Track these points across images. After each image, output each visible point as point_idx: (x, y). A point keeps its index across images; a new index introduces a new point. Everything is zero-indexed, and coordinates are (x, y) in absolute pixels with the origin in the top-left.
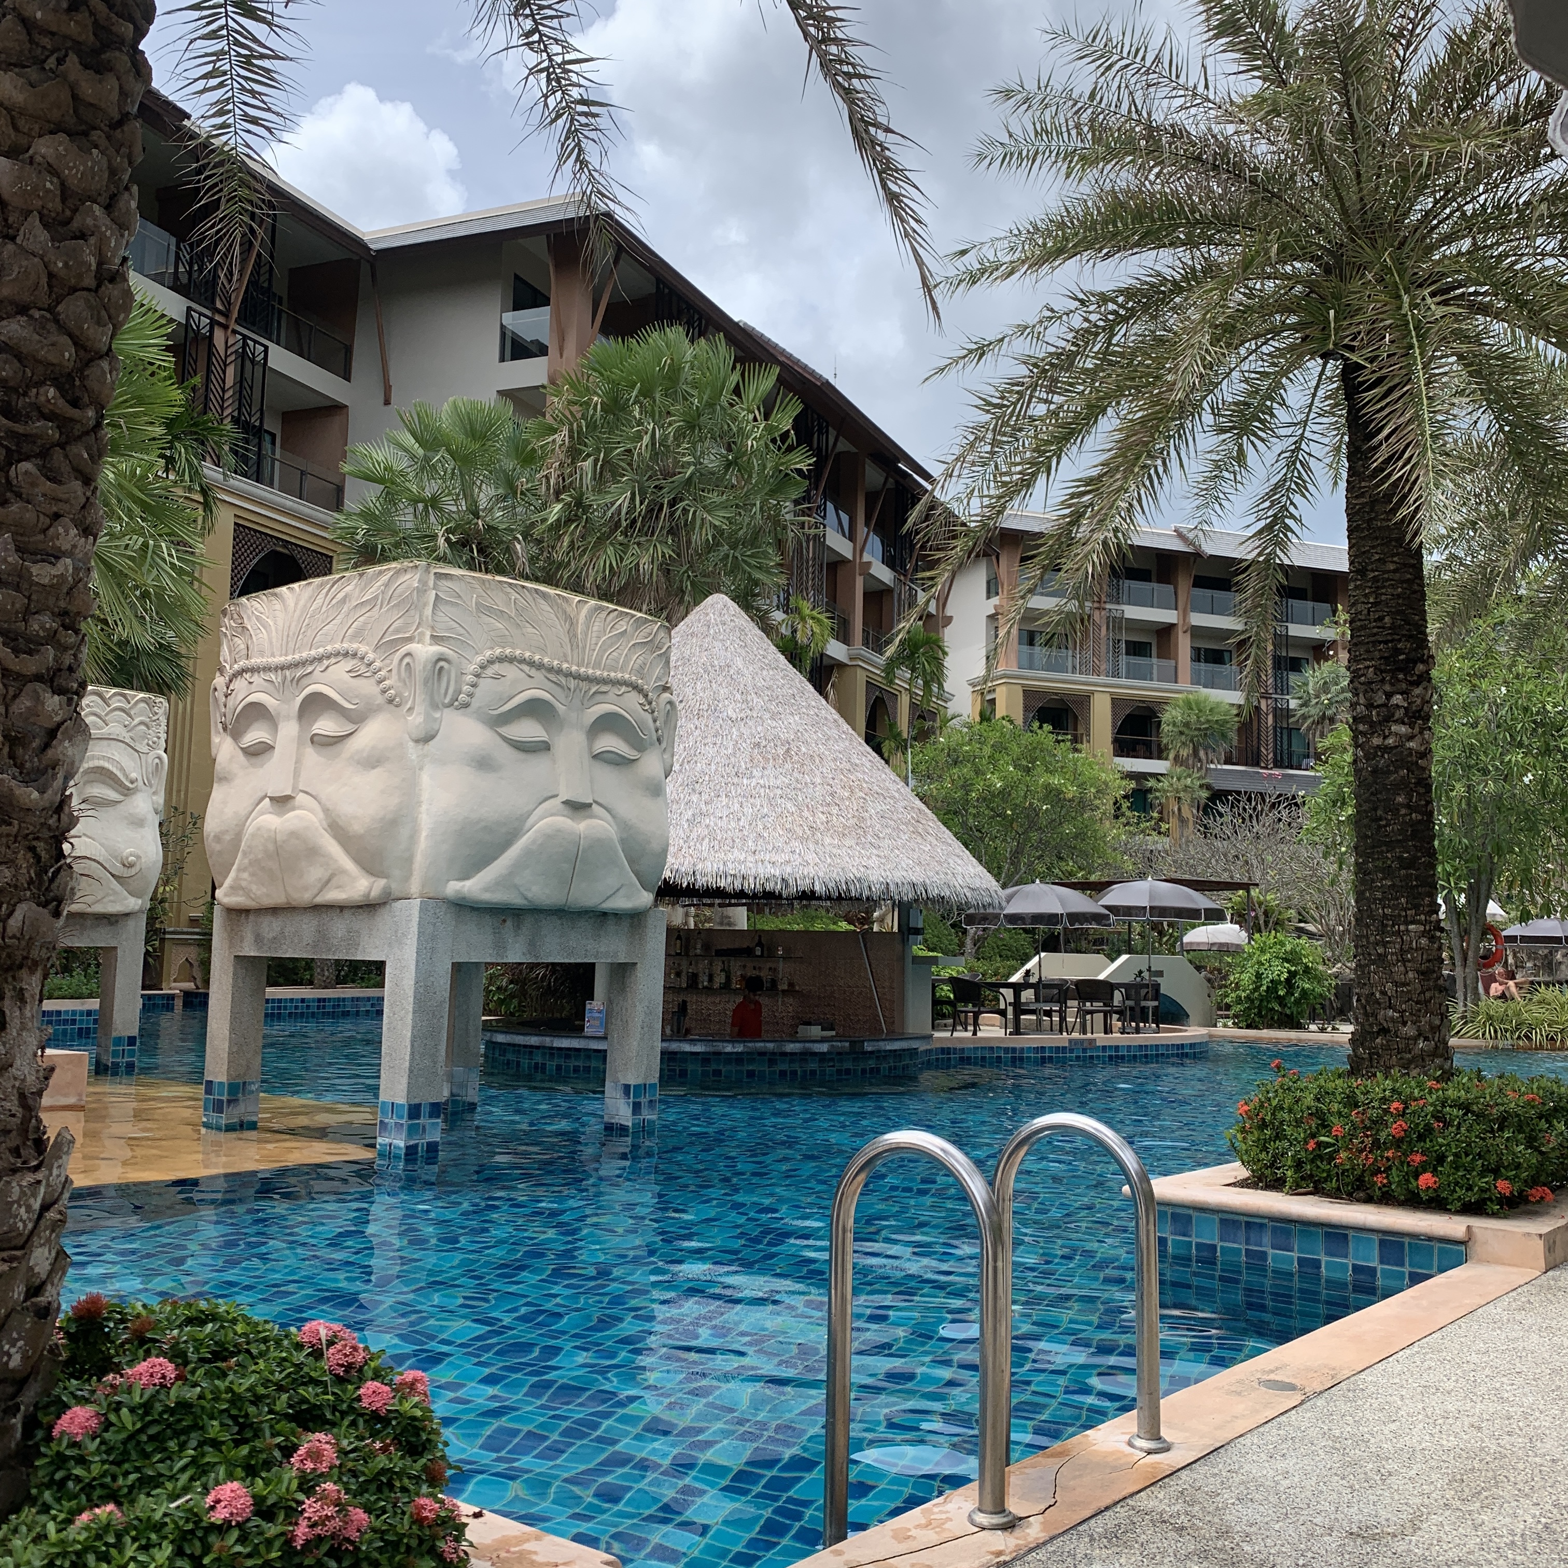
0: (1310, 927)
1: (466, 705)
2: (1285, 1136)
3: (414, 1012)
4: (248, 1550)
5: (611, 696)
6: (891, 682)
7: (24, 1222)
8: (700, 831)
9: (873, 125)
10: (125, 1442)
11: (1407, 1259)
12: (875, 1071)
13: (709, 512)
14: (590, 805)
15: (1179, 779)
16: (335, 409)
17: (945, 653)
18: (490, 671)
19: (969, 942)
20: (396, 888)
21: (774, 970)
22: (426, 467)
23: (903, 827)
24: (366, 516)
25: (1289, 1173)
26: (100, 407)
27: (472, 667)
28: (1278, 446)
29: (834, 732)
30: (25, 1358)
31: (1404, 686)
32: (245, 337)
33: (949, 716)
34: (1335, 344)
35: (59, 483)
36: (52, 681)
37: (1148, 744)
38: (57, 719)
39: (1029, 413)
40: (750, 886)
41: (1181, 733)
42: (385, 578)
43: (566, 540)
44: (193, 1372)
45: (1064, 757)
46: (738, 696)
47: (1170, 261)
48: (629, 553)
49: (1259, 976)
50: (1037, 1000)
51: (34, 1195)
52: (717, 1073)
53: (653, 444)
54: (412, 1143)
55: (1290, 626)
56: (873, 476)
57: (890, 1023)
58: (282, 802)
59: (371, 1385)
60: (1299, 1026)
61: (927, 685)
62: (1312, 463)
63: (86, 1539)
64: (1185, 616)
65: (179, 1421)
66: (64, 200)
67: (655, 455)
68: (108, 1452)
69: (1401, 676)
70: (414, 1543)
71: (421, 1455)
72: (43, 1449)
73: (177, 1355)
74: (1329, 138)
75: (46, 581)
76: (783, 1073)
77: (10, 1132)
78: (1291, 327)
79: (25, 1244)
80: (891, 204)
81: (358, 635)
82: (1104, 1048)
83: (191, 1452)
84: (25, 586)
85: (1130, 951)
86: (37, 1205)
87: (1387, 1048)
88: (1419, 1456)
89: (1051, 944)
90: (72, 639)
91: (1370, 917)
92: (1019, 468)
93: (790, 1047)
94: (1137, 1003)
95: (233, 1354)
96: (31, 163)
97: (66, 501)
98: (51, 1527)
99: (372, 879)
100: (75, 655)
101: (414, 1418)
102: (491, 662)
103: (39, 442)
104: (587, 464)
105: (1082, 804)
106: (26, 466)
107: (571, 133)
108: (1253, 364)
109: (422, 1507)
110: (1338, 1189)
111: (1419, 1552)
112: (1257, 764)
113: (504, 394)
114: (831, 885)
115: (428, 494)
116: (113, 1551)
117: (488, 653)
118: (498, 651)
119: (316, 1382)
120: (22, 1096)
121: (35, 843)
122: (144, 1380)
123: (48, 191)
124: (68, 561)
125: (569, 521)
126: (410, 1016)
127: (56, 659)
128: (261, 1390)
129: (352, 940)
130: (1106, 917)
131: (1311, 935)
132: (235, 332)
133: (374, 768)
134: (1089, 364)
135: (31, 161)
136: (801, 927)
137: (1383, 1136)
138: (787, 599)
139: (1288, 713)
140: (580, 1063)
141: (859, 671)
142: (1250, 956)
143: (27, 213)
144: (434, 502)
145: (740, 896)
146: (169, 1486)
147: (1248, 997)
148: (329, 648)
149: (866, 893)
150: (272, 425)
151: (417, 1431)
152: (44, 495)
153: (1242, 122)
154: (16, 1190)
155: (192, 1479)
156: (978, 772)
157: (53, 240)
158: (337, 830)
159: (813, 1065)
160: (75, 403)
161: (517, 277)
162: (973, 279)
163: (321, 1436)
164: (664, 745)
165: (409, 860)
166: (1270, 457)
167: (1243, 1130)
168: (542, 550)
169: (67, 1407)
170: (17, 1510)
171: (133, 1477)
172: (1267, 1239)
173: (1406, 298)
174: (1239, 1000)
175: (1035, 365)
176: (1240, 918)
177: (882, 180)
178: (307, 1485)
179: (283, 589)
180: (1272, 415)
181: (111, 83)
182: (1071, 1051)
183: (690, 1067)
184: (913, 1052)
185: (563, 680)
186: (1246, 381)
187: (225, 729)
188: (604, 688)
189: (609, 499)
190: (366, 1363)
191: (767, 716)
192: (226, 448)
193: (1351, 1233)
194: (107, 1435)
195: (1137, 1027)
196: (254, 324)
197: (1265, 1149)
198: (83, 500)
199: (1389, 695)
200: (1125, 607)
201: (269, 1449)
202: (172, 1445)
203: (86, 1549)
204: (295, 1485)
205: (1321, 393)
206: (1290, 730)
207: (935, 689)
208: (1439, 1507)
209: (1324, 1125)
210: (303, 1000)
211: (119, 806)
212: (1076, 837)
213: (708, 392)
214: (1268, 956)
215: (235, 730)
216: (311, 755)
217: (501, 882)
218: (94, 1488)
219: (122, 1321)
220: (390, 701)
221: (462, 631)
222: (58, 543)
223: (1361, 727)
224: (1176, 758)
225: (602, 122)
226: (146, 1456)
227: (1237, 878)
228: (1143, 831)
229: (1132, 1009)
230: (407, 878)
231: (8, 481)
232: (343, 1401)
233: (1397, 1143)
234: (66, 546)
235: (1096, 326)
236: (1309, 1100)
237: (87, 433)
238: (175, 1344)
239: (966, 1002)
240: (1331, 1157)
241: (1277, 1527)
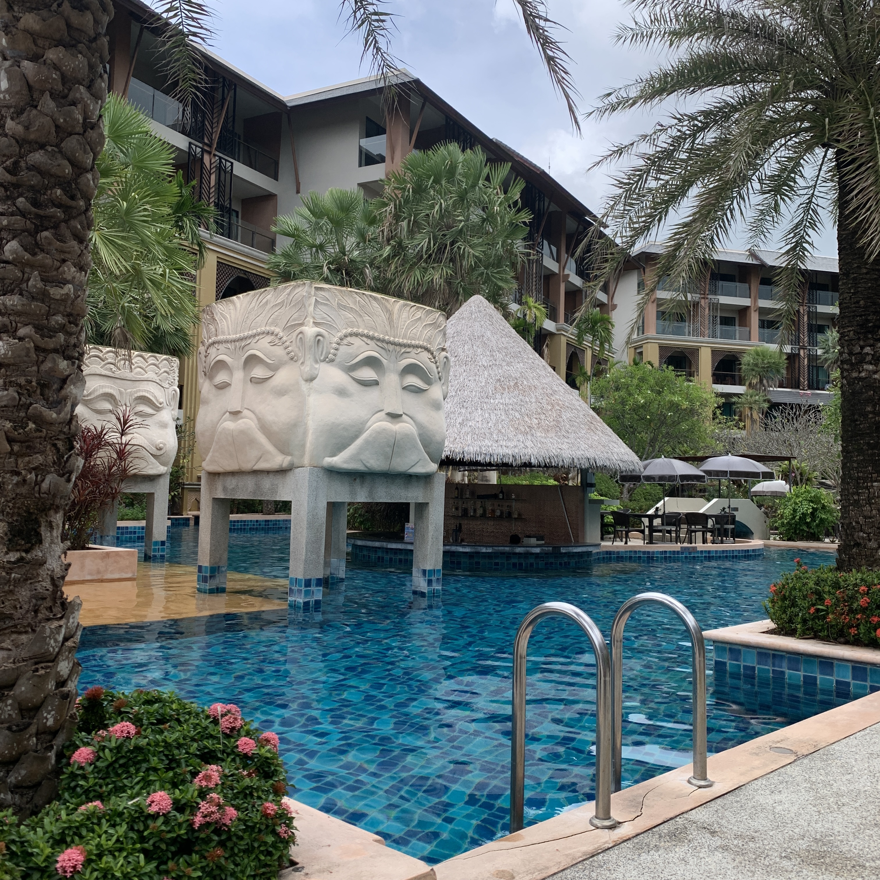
0: (828, 482)
1: (332, 361)
2: (797, 606)
3: (307, 528)
4: (169, 828)
5: (412, 354)
6: (581, 343)
7: (53, 648)
8: (466, 429)
9: (537, 17)
10: (108, 767)
11: (869, 678)
12: (567, 564)
13: (472, 248)
14: (401, 415)
15: (751, 397)
16: (269, 197)
17: (613, 326)
18: (345, 342)
19: (625, 491)
20: (296, 462)
21: (509, 507)
22: (317, 228)
23: (582, 426)
24: (286, 255)
25: (799, 626)
26: (88, 199)
27: (336, 339)
28: (798, 201)
29: (543, 373)
30: (56, 720)
31: (872, 342)
32: (220, 158)
33: (615, 362)
34: (828, 139)
35: (65, 242)
36: (63, 352)
37: (733, 377)
38: (67, 373)
39: (646, 186)
40: (495, 459)
41: (753, 370)
42: (288, 291)
43: (393, 267)
44: (145, 730)
45: (681, 386)
46: (488, 353)
47: (731, 93)
48: (428, 273)
49: (795, 510)
50: (663, 524)
51: (58, 633)
52: (478, 563)
53: (441, 210)
54: (306, 600)
55: (818, 306)
56: (571, 224)
57: (576, 537)
58: (236, 414)
59: (244, 740)
60: (818, 540)
61: (602, 345)
62: (819, 210)
63: (82, 820)
64: (755, 301)
65: (136, 757)
66: (63, 84)
67: (442, 217)
68: (98, 773)
69: (870, 336)
70: (263, 827)
71: (271, 778)
72: (65, 770)
73: (137, 721)
74: (826, 13)
75: (58, 297)
76: (514, 565)
77: (45, 599)
78: (806, 130)
79: (54, 659)
80: (549, 63)
81: (275, 323)
82: (702, 552)
83: (142, 774)
84: (47, 300)
85: (719, 497)
86: (60, 638)
87: (860, 554)
88: (863, 795)
89: (674, 493)
90: (74, 329)
91: (850, 478)
92: (644, 219)
93: (518, 550)
94: (722, 526)
95: (168, 721)
96: (45, 64)
97: (69, 253)
98: (63, 813)
99: (284, 456)
100: (77, 338)
101: (267, 758)
102: (346, 336)
103: (53, 220)
104: (404, 224)
105: (691, 412)
106: (45, 234)
107: (371, 32)
108: (783, 153)
109: (267, 808)
110: (828, 636)
111: (856, 852)
112: (798, 387)
113: (360, 185)
114: (541, 459)
115: (318, 242)
116: (96, 827)
117: (344, 331)
118: (349, 330)
119: (212, 737)
120: (52, 579)
121: (56, 442)
122: (118, 734)
123: (55, 79)
124: (70, 286)
125: (394, 256)
126: (305, 531)
127: (65, 340)
128: (181, 741)
129: (274, 490)
130: (703, 477)
131: (828, 487)
132: (215, 155)
133: (283, 395)
134: (683, 156)
135: (45, 62)
136: (527, 483)
137: (855, 605)
138: (521, 297)
139: (817, 357)
140: (402, 557)
141: (562, 337)
142: (790, 499)
143: (42, 92)
144: (321, 247)
145: (489, 466)
146: (129, 792)
147: (788, 523)
148: (259, 330)
149: (561, 464)
150: (236, 206)
151: (269, 765)
152: (56, 250)
153: (774, 7)
154: (48, 631)
155: (142, 788)
156: (630, 394)
157: (57, 107)
158: (264, 428)
159: (532, 560)
160: (73, 198)
161: (367, 117)
162: (614, 108)
163: (214, 767)
164: (443, 381)
165: (303, 446)
166: (793, 207)
167: (773, 601)
168: (380, 272)
169: (78, 747)
170: (49, 803)
171: (110, 786)
172: (785, 664)
173: (872, 110)
174: (783, 524)
175: (649, 159)
176: (786, 476)
177: (543, 49)
178: (203, 794)
179: (234, 297)
180: (795, 182)
181: (89, 17)
182: (682, 553)
183: (462, 560)
184: (589, 554)
185: (385, 345)
186: (779, 163)
187: (205, 375)
188: (408, 350)
189: (416, 242)
190: (242, 727)
191: (504, 364)
192: (212, 220)
193: (835, 662)
194: (98, 764)
195: (722, 539)
196: (225, 150)
197: (785, 612)
198: (80, 252)
199: (862, 348)
200: (718, 297)
201: (185, 773)
202: (132, 770)
203: (82, 825)
204: (196, 793)
205: (824, 168)
206: (818, 368)
207: (606, 346)
208: (871, 825)
209: (821, 599)
210: (257, 521)
211: (154, 417)
212: (688, 430)
213: (471, 180)
214: (801, 499)
215: (210, 374)
216: (251, 389)
217: (353, 458)
218: (90, 791)
219: (112, 701)
220: (292, 359)
221: (330, 319)
222: (65, 276)
223: (845, 366)
224: (750, 384)
225: (386, 25)
226: (119, 775)
227: (784, 454)
228: (729, 427)
229: (719, 529)
230: (302, 456)
231: (36, 243)
232: (228, 748)
233: (864, 610)
234: (69, 278)
235: (685, 134)
236: (811, 584)
237: (80, 214)
238: (136, 715)
239: (622, 525)
240: (824, 617)
241: (771, 833)
